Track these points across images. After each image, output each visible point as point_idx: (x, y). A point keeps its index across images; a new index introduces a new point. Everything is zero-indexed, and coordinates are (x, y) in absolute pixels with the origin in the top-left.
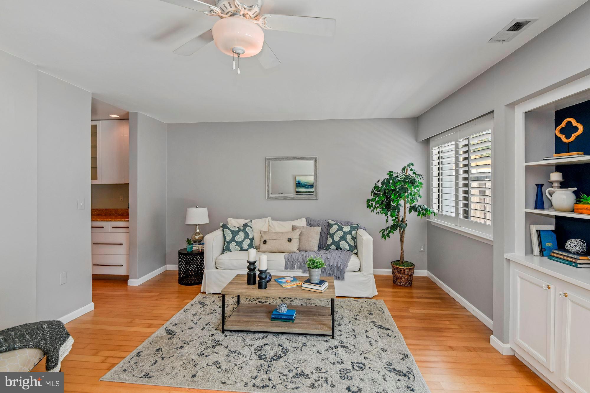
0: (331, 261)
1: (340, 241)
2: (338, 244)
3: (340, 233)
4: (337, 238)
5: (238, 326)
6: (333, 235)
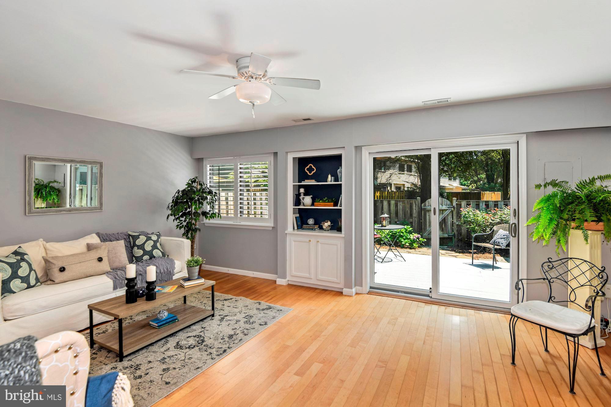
0: (161, 268)
1: (152, 250)
2: (151, 253)
3: (151, 243)
4: (148, 247)
5: (139, 344)
6: (143, 246)
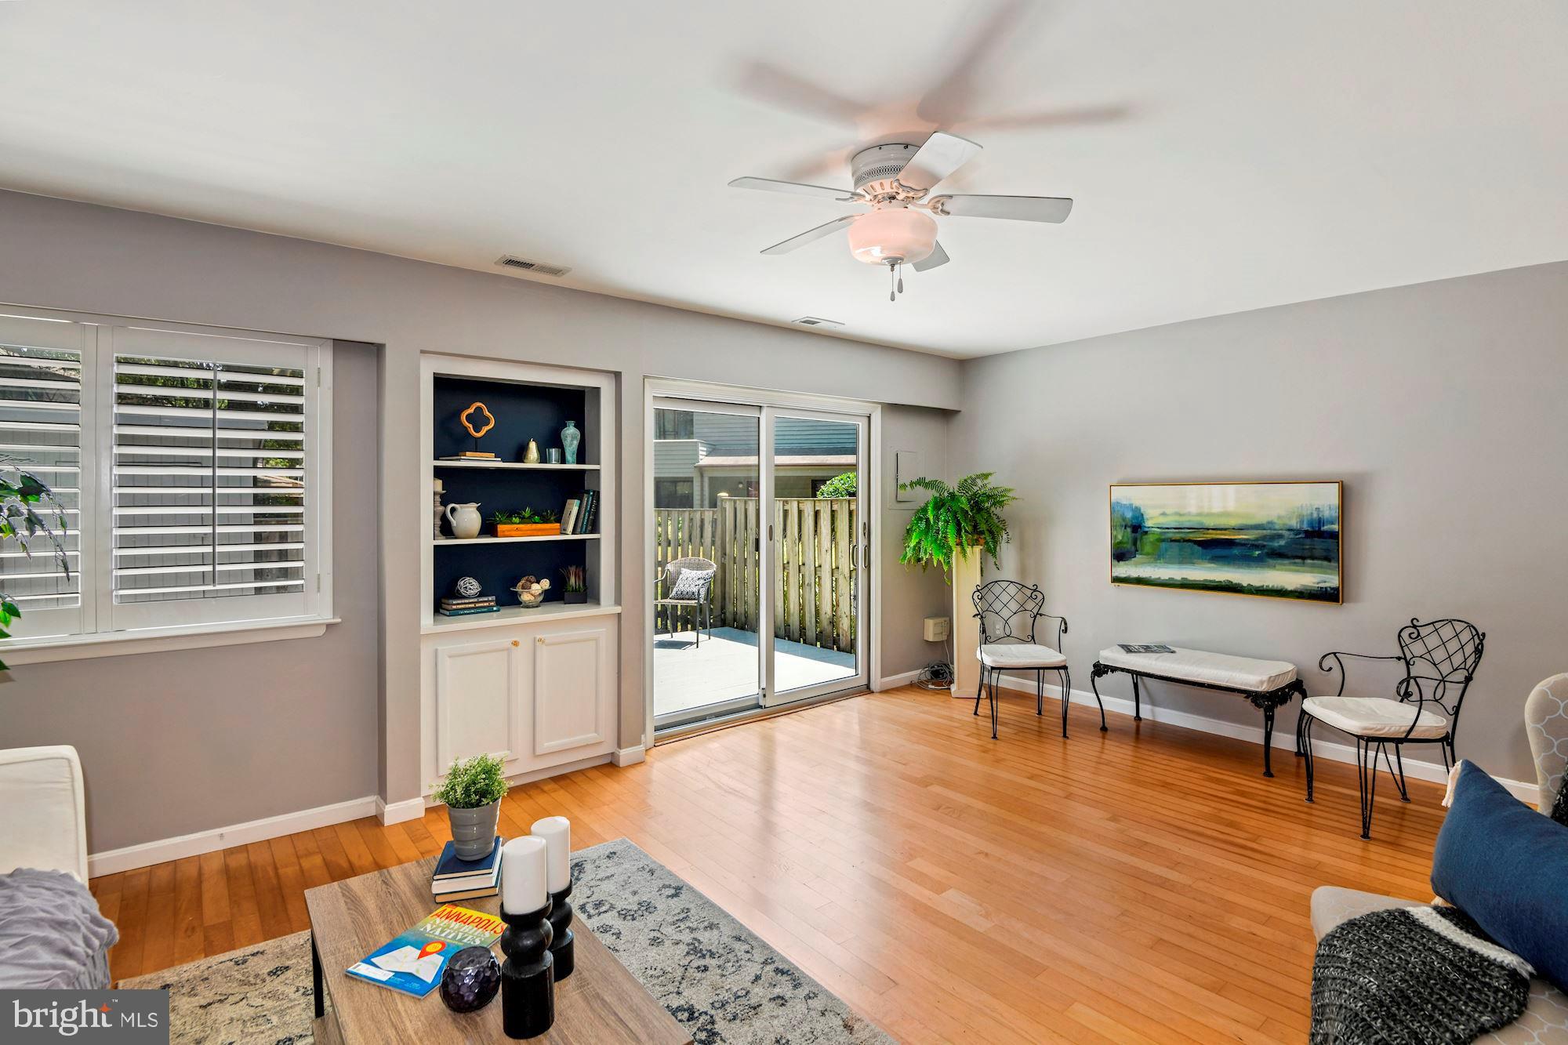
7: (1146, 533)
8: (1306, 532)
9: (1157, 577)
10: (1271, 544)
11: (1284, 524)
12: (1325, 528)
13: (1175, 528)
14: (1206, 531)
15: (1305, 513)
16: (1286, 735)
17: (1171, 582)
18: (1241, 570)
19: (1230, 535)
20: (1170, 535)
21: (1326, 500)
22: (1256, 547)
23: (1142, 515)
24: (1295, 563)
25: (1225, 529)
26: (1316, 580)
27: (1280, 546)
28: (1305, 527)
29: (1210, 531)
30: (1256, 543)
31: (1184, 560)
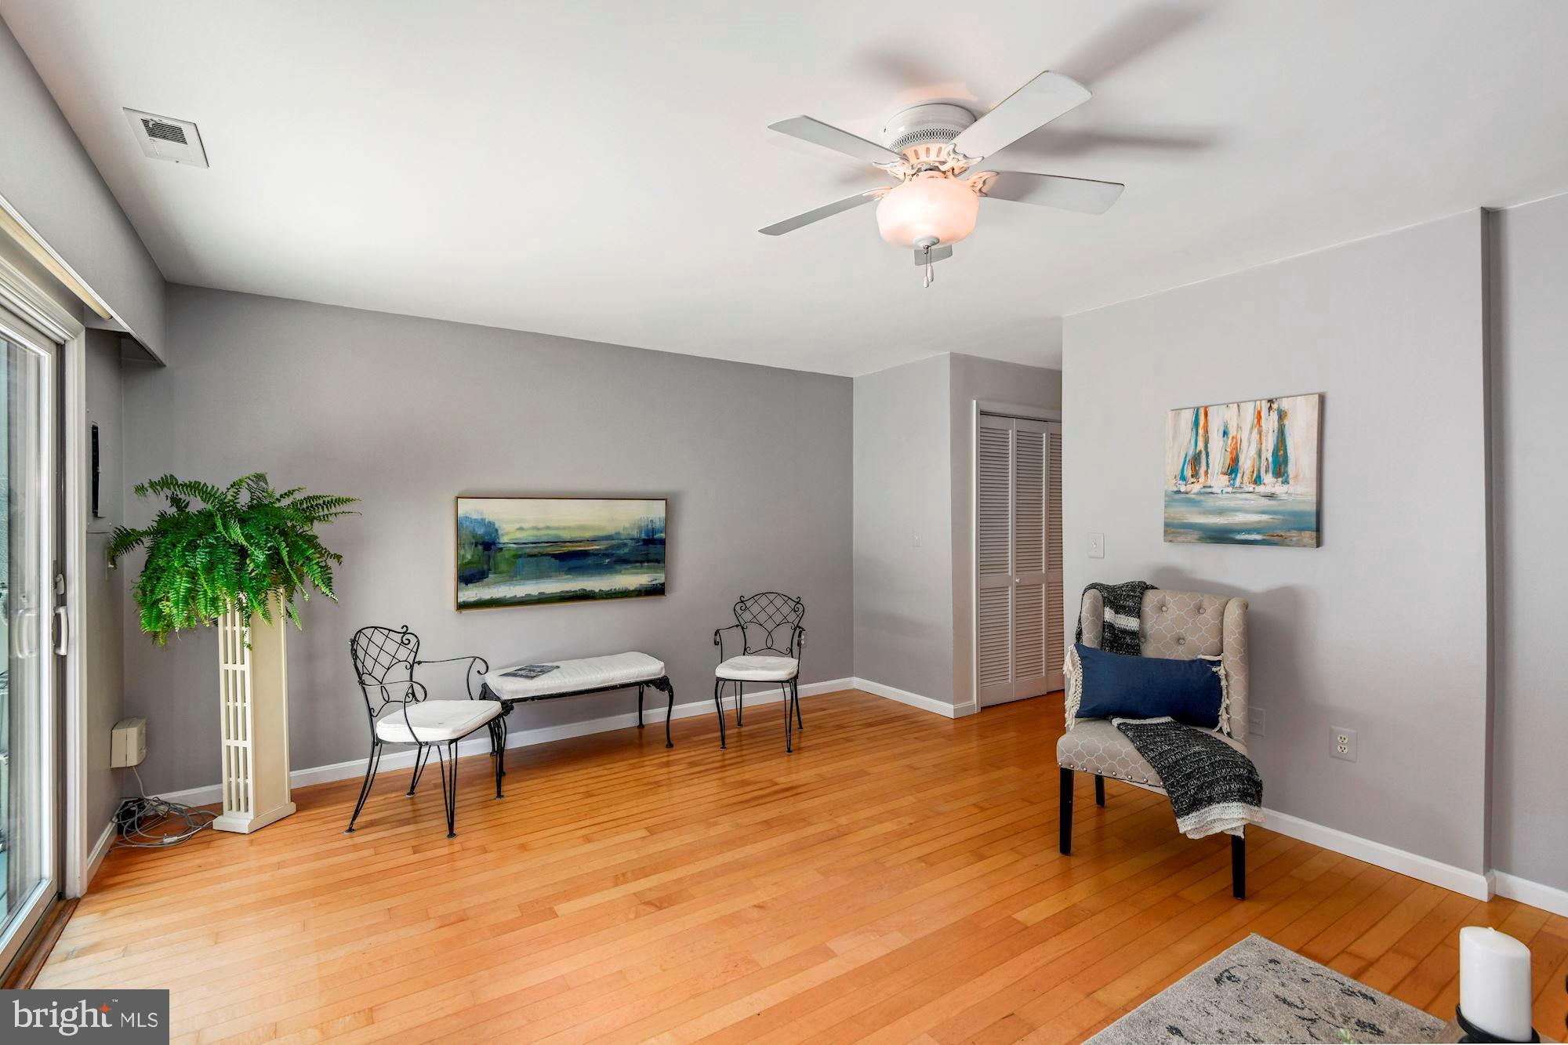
7: (501, 549)
8: (644, 540)
9: (512, 595)
10: (618, 552)
11: (629, 535)
12: (657, 536)
13: (532, 543)
14: (563, 544)
15: (643, 525)
16: (626, 715)
17: (528, 599)
18: (594, 578)
19: (585, 547)
20: (528, 551)
21: (655, 512)
22: (606, 555)
23: (497, 530)
24: (636, 567)
25: (581, 542)
26: (650, 579)
27: (625, 553)
28: (643, 536)
29: (567, 544)
30: (605, 552)
31: (540, 575)
